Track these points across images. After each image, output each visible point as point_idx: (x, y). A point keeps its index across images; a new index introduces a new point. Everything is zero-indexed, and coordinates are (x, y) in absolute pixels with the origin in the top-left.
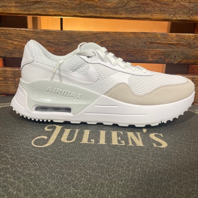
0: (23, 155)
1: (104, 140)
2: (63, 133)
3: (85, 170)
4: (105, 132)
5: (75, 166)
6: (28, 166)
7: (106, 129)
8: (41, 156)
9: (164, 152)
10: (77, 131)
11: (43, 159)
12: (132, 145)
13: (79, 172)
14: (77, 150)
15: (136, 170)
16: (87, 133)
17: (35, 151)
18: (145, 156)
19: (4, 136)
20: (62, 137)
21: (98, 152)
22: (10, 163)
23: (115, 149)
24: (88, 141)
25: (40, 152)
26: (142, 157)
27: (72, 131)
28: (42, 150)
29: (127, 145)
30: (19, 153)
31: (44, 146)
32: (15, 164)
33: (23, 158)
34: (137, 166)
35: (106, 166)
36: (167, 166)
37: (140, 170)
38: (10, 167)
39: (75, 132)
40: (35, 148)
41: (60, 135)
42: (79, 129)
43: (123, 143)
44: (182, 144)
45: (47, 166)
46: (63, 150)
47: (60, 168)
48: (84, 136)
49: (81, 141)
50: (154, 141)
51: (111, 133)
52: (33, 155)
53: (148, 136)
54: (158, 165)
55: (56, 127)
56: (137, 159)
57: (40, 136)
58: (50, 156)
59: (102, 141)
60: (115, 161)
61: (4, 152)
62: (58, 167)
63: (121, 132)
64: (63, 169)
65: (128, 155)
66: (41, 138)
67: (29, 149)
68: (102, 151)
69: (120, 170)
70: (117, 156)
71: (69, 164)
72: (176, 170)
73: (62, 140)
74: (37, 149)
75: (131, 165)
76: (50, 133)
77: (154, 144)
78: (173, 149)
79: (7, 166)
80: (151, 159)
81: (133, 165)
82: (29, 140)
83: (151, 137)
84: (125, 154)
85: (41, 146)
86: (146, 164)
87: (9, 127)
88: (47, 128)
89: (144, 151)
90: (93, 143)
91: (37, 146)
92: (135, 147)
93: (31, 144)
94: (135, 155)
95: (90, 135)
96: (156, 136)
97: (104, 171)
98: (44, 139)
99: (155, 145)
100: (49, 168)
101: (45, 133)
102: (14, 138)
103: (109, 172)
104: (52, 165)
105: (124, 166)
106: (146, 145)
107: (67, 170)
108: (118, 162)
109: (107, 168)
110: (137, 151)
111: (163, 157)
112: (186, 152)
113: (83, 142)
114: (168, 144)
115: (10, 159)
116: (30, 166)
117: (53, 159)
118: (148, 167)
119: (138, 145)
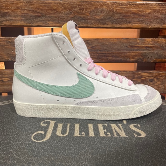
0: (26, 150)
1: (93, 132)
2: (57, 127)
3: (82, 161)
4: (92, 124)
5: (72, 158)
6: (32, 160)
7: (93, 122)
8: (42, 150)
9: (144, 141)
10: (69, 125)
11: (44, 153)
12: (116, 136)
13: (77, 164)
14: (71, 143)
15: (124, 160)
16: (77, 126)
17: (35, 146)
18: (129, 146)
19: (6, 133)
20: (56, 131)
21: (89, 144)
22: (16, 158)
23: (103, 140)
24: (80, 134)
25: (40, 147)
26: (127, 147)
27: (65, 125)
28: (41, 145)
29: (112, 137)
30: (22, 149)
31: (43, 141)
32: (21, 159)
33: (26, 153)
34: (124, 156)
35: (99, 157)
36: (149, 154)
37: (128, 159)
38: (17, 162)
39: (67, 126)
40: (36, 143)
41: (55, 130)
42: (70, 123)
43: (109, 135)
44: (157, 133)
45: (49, 160)
46: (60, 144)
47: (60, 161)
48: (75, 130)
49: (74, 135)
50: (134, 132)
51: (97, 126)
52: (34, 150)
53: (129, 127)
54: (141, 154)
55: (50, 122)
56: (123, 149)
57: (37, 131)
58: (49, 150)
59: (92, 134)
60: (105, 152)
61: (9, 148)
62: (58, 160)
63: (105, 124)
64: (63, 162)
65: (116, 146)
66: (39, 133)
67: (30, 145)
68: (93, 143)
69: (111, 160)
70: (106, 147)
71: (67, 157)
72: (157, 157)
73: (57, 134)
74: (37, 144)
75: (119, 155)
76: (45, 127)
77: (134, 134)
78: (151, 139)
79: (13, 161)
80: (135, 149)
81: (121, 156)
82: (29, 136)
83: (131, 128)
84: (113, 145)
85: (40, 141)
86: (131, 153)
87: (10, 124)
88: (43, 123)
89: (128, 141)
90: (84, 136)
91: (37, 141)
92: (120, 138)
93: (32, 140)
94: (121, 145)
95: (80, 128)
96: (135, 126)
97: (98, 162)
98: (41, 134)
99: (136, 136)
100: (50, 162)
101: (42, 128)
102: (15, 134)
103: (102, 163)
104: (53, 159)
105: (114, 156)
106: (128, 136)
107: (67, 163)
108: (108, 153)
109: (99, 158)
110: (122, 141)
111: (144, 146)
112: (162, 140)
113: (75, 136)
114: (146, 134)
115: (15, 155)
116: (34, 160)
117: (53, 153)
118: (134, 156)
119: (121, 136)
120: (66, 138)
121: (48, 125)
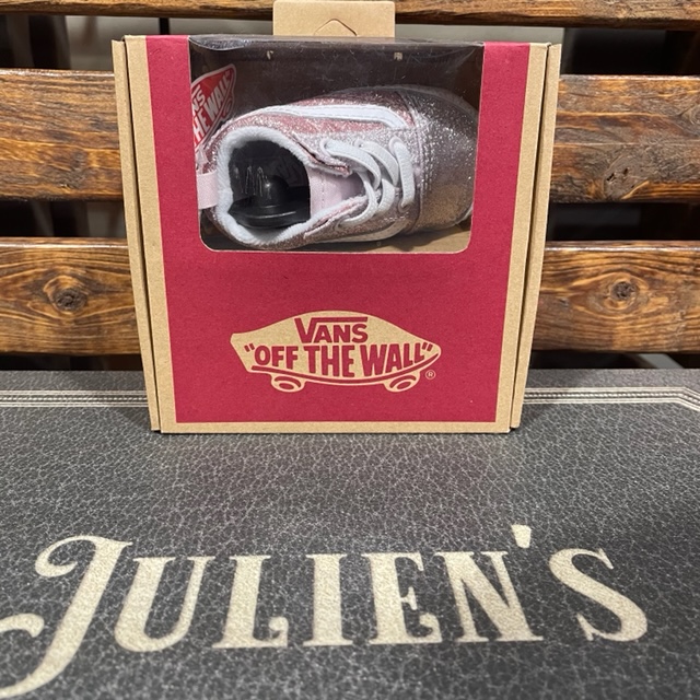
2: (129, 584)
4: (336, 559)
7: (340, 543)
10: (200, 565)
12: (475, 638)
24: (256, 635)
27: (176, 567)
29: (453, 643)
39: (190, 577)
41: (111, 603)
48: (234, 599)
49: (219, 638)
50: (579, 602)
55: (94, 546)
59: (328, 630)
77: (581, 619)
85: (6, 692)
92: (493, 649)
96: (580, 563)
98: (21, 636)
99: (589, 630)
113: (226, 643)
119: (505, 637)
120: (168, 665)
121: (80, 571)
